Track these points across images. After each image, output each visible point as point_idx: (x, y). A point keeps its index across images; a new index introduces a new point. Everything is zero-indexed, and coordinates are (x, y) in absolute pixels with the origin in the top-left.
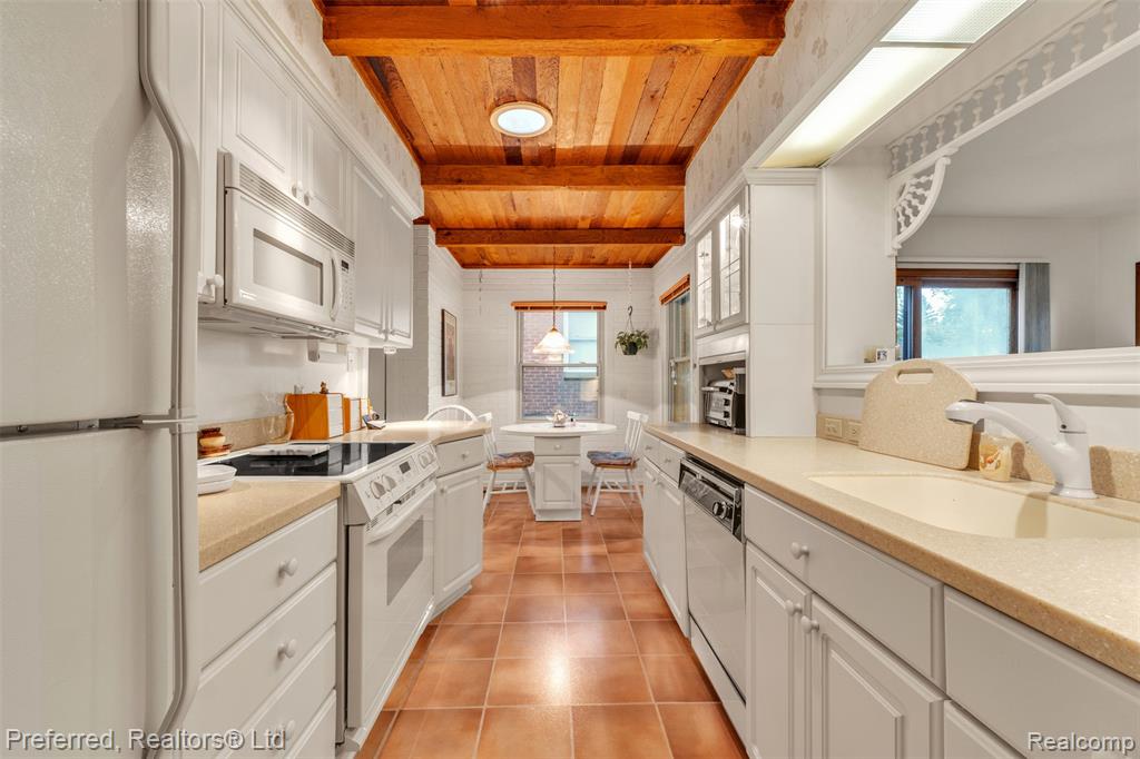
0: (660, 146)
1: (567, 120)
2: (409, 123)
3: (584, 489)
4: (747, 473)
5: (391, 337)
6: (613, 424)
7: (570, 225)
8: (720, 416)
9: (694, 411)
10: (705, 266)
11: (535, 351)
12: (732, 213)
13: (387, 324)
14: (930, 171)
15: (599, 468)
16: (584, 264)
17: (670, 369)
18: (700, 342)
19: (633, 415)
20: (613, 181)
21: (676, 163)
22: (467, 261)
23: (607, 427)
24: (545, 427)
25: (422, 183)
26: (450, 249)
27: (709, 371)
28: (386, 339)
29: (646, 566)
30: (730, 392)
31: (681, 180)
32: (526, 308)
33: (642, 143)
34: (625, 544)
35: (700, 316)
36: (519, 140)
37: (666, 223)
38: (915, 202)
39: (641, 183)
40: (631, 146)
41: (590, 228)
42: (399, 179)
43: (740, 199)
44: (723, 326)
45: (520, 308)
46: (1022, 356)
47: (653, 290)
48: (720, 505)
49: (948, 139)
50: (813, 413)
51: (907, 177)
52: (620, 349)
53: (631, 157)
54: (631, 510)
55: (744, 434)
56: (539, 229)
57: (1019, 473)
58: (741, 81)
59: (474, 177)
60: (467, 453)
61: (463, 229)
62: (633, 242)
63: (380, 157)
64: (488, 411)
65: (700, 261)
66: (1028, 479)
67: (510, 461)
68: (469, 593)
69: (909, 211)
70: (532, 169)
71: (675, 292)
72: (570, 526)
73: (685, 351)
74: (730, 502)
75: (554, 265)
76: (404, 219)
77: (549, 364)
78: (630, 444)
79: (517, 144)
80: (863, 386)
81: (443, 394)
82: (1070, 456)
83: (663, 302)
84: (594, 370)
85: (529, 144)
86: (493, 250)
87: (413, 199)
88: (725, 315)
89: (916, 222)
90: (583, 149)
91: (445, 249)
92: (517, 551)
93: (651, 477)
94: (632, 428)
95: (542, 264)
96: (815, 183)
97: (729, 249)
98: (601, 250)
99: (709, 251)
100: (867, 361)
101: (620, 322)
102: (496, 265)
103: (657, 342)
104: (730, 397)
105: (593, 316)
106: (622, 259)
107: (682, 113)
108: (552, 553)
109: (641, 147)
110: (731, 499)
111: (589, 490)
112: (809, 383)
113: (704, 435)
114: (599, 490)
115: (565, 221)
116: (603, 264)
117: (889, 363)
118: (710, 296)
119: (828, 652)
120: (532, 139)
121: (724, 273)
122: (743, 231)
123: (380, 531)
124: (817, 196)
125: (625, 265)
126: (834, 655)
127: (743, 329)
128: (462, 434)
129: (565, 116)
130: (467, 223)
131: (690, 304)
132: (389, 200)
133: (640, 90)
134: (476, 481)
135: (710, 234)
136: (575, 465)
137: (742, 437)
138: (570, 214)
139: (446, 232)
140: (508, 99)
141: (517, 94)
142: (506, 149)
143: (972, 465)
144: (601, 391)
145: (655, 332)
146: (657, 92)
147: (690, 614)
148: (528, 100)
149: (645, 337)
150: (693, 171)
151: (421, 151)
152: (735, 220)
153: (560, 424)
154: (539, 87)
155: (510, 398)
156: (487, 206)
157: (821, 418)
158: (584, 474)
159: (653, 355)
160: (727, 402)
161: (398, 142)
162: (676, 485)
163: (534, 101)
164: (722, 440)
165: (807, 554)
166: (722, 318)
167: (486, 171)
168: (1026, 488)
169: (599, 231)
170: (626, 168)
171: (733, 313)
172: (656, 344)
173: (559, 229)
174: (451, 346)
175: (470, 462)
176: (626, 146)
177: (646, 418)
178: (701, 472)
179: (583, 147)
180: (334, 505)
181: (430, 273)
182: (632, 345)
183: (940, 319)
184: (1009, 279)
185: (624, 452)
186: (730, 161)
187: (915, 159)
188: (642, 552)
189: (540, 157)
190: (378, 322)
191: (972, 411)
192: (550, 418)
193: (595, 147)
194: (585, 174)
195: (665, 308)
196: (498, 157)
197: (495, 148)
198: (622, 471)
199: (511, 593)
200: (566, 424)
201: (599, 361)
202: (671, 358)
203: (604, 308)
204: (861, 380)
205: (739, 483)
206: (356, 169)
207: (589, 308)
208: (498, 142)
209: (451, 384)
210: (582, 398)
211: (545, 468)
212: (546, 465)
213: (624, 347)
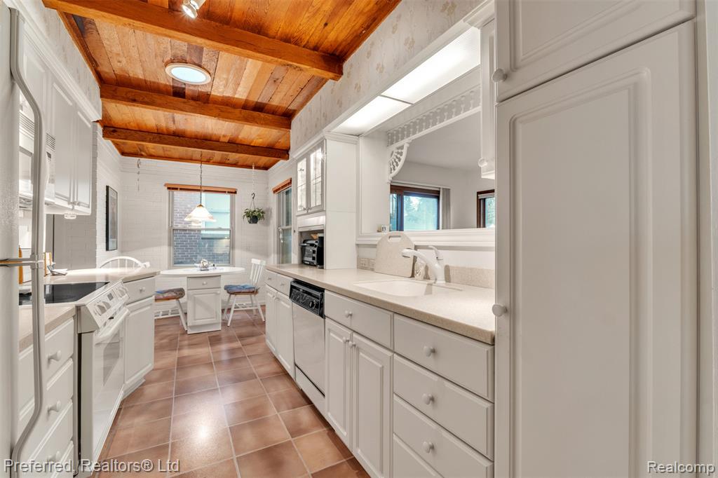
0: (277, 106)
1: (221, 81)
2: (96, 56)
3: (223, 310)
4: (326, 284)
5: (76, 207)
6: (242, 267)
7: (214, 138)
8: (310, 259)
9: (295, 257)
10: (301, 176)
11: (186, 219)
12: (318, 151)
13: (74, 197)
14: (402, 147)
15: (232, 296)
16: (221, 163)
17: (279, 232)
18: (299, 218)
19: (255, 261)
20: (247, 120)
21: (285, 118)
22: (126, 151)
23: (237, 269)
24: (194, 270)
25: (102, 96)
26: (113, 142)
27: (304, 235)
28: (73, 209)
29: (267, 349)
30: (316, 246)
31: (289, 126)
32: (177, 189)
33: (267, 102)
34: (253, 339)
35: (299, 204)
36: (185, 84)
37: (278, 146)
38: (399, 156)
39: (265, 123)
40: (261, 103)
41: (228, 142)
42: (86, 93)
43: (321, 144)
44: (312, 211)
45: (172, 188)
46: (441, 231)
47: (268, 184)
48: (313, 302)
49: (408, 136)
50: (356, 256)
51: (394, 147)
52: (247, 219)
53: (259, 108)
54: (254, 320)
55: (323, 268)
56: (191, 138)
57: (427, 277)
58: (322, 86)
59: (146, 99)
60: (144, 288)
61: (128, 129)
62: (257, 155)
63: (74, 77)
64: (147, 261)
65: (299, 174)
66: (429, 279)
67: (166, 295)
68: (142, 385)
69: (397, 160)
70: (192, 102)
71: (283, 187)
72: (214, 334)
73: (288, 222)
74: (318, 300)
75: (201, 161)
76: (86, 121)
77: (192, 228)
78: (253, 280)
79: (183, 86)
80: (376, 243)
81: (107, 249)
82: (438, 268)
83: (274, 192)
84: (228, 233)
85: (192, 88)
86: (151, 147)
87: (95, 107)
88: (313, 205)
89: (398, 169)
90: (229, 98)
91: (109, 141)
92: (176, 354)
93: (272, 296)
94: (254, 270)
95: (191, 160)
96: (356, 143)
97: (315, 169)
98: (233, 156)
99: (304, 168)
100: (378, 231)
101: (245, 202)
102: (151, 156)
103: (271, 216)
104: (316, 249)
105: (228, 196)
106: (248, 163)
107: (291, 92)
108: (204, 351)
109: (266, 104)
110: (318, 299)
111: (226, 311)
112: (354, 242)
113: (301, 269)
114: (233, 309)
115: (211, 135)
116: (235, 165)
117: (386, 233)
118: (305, 193)
119: (359, 353)
120: (195, 86)
121: (313, 182)
122: (323, 161)
123: (102, 336)
124: (358, 150)
125: (250, 167)
126: (361, 354)
127: (323, 213)
128: (134, 277)
129: (219, 78)
130: (133, 125)
131: (292, 195)
132: (76, 107)
133: (268, 76)
134: (149, 308)
135: (305, 159)
136: (217, 294)
137: (322, 270)
138: (215, 132)
139: (112, 129)
140: (182, 61)
141: (188, 59)
142: (173, 87)
143: (413, 276)
144: (232, 246)
145: (269, 210)
146: (278, 79)
147: (296, 365)
148: (195, 64)
149: (263, 213)
150: (295, 122)
151: (102, 74)
152: (318, 154)
153: (205, 268)
154: (204, 59)
155: (164, 252)
156: (152, 118)
157: (359, 259)
158: (223, 302)
159: (267, 224)
160: (314, 252)
161: (85, 67)
162: (288, 298)
163: (200, 66)
164: (311, 272)
165: (351, 315)
166: (312, 206)
167: (156, 97)
168: (427, 282)
169: (234, 145)
170: (256, 114)
171: (317, 204)
172: (270, 217)
173: (206, 140)
174: (113, 213)
175: (145, 295)
176: (257, 102)
177: (264, 263)
178: (302, 288)
179: (229, 97)
180: (72, 321)
181: (98, 158)
182: (254, 217)
183: (416, 209)
184: (435, 194)
185: (249, 285)
186: (316, 126)
187: (397, 141)
188: (265, 341)
189: (198, 96)
190: (68, 196)
191: (411, 253)
192: (198, 265)
193: (237, 98)
194: (229, 112)
195: (276, 196)
196: (167, 90)
197: (166, 85)
198: (248, 296)
199: (177, 379)
200: (209, 268)
201: (232, 227)
202: (279, 226)
203: (235, 193)
204: (375, 240)
205: (322, 290)
206: (55, 85)
207: (225, 192)
208: (168, 81)
209: (113, 242)
210: (215, 251)
211: (195, 298)
212: (196, 296)
213: (249, 218)
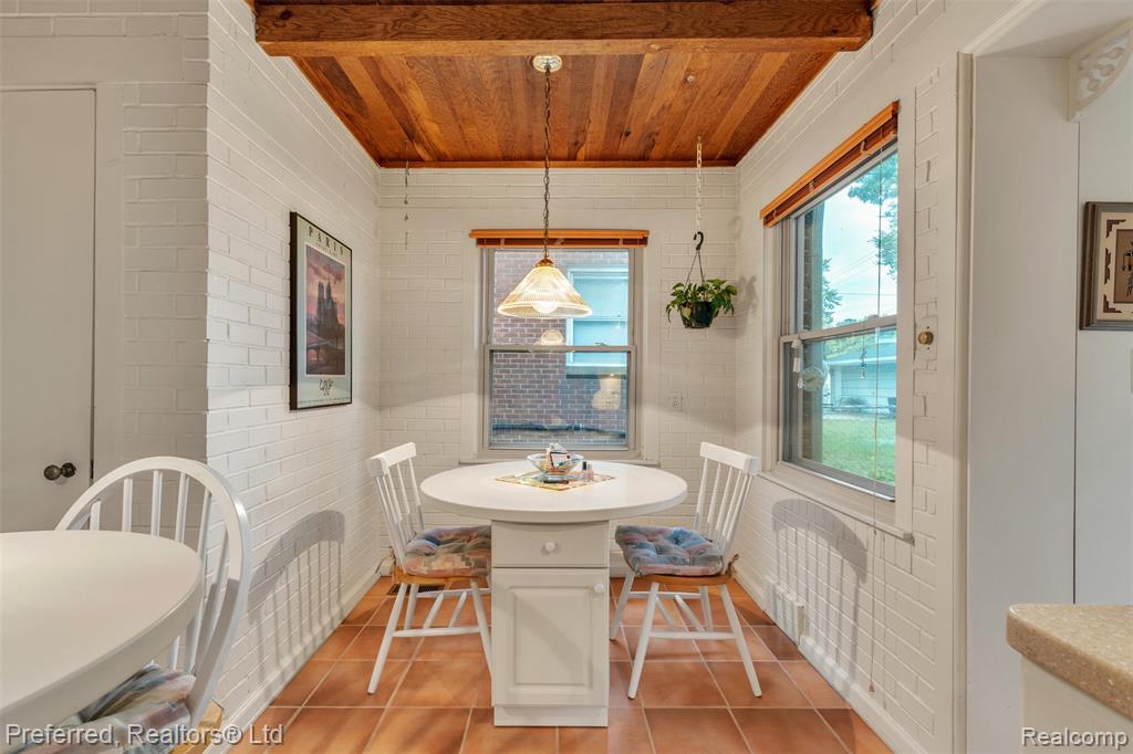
19: (711, 451)
32: (496, 241)
45: (487, 241)
47: (736, 208)
52: (678, 316)
71: (793, 200)
81: (293, 406)
83: (768, 219)
84: (623, 359)
102: (441, 160)
105: (616, 262)
106: (683, 149)
125: (685, 160)
145: (749, 282)
149: (728, 291)
153: (557, 475)
155: (467, 411)
159: (735, 330)
172: (745, 308)
182: (701, 309)
195: (772, 232)
201: (633, 343)
203: (644, 241)
207: (614, 241)
209: (312, 383)
211: (515, 597)
212: (518, 592)
213: (687, 312)
